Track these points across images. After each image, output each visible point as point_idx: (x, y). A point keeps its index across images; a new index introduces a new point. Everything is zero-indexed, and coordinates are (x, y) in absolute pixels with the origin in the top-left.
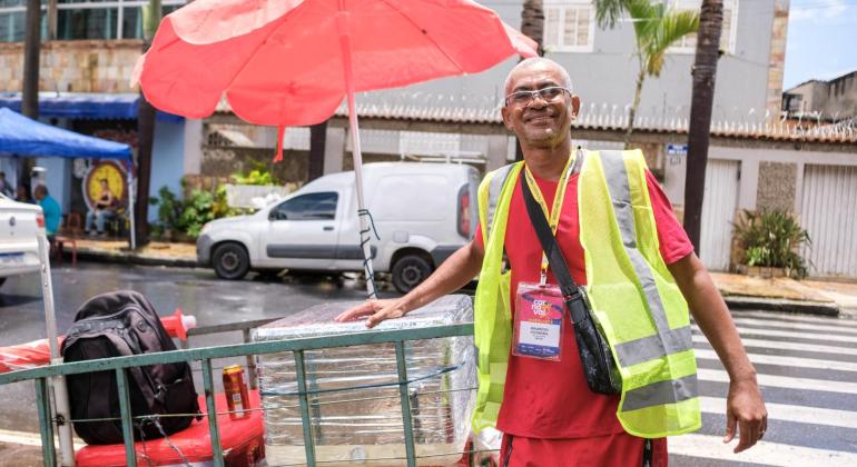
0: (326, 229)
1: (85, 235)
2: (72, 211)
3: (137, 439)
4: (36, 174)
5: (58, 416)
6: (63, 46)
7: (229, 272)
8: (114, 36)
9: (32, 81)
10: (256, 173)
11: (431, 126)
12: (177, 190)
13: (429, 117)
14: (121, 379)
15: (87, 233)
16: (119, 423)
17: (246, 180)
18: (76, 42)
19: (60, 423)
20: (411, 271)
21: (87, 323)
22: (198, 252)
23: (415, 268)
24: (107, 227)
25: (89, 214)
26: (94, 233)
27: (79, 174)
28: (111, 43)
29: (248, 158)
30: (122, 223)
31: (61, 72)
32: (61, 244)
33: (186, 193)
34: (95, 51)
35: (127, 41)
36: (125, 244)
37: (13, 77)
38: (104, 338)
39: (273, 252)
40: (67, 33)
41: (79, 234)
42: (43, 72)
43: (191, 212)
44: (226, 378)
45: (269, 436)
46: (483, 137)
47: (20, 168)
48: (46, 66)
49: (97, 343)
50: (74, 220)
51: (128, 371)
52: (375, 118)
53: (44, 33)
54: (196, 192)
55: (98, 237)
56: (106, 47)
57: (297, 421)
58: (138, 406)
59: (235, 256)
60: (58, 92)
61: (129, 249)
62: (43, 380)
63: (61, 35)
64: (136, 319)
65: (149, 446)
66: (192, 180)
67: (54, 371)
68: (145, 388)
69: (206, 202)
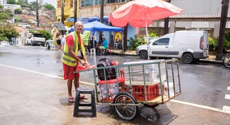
0: (166, 47)
1: (113, 49)
2: (111, 43)
3: (107, 80)
4: (103, 35)
5: (96, 76)
6: (109, 5)
7: (143, 57)
8: (120, 2)
9: (102, 14)
10: (153, 33)
11: (198, 20)
12: (134, 38)
13: (198, 17)
14: (104, 70)
15: (114, 48)
16: (104, 77)
17: (150, 35)
18: (112, 4)
19: (97, 77)
20: (187, 58)
21: (100, 62)
22: (136, 53)
23: (188, 57)
24: (118, 47)
25: (115, 44)
26: (115, 48)
27: (112, 34)
28: (119, 3)
29: (151, 30)
30: (122, 46)
31: (108, 11)
32: (108, 51)
33: (136, 39)
34: (116, 5)
35: (123, 2)
36: (122, 51)
37: (99, 13)
38: (102, 64)
39: (153, 53)
40: (110, 2)
41: (112, 49)
42: (105, 11)
43: (137, 43)
44: (121, 71)
45: (125, 80)
46: (213, 22)
47: (100, 34)
48: (105, 10)
49: (101, 65)
50: (111, 45)
51: (105, 69)
52: (183, 18)
53: (105, 2)
54: (138, 38)
55: (116, 49)
56: (118, 4)
57: (128, 77)
58: (107, 74)
59: (145, 54)
60: (108, 16)
61: (122, 52)
62: (94, 70)
63: (108, 2)
64: (107, 61)
65: (109, 81)
66: (137, 35)
67: (96, 69)
68: (108, 72)
69: (140, 41)
